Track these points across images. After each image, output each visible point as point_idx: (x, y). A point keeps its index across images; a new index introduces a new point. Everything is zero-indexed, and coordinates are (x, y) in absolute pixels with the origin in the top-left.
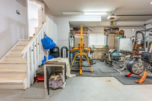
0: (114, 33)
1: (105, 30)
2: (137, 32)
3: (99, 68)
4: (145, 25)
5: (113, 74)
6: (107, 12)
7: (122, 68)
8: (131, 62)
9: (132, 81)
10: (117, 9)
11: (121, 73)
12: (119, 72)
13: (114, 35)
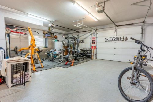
0: (51, 37)
1: (44, 33)
2: (66, 38)
3: (46, 64)
4: (68, 34)
5: (58, 66)
6: (48, 21)
7: (61, 61)
8: (67, 56)
9: (69, 66)
10: (55, 21)
11: (62, 64)
12: (61, 64)
13: (51, 38)
